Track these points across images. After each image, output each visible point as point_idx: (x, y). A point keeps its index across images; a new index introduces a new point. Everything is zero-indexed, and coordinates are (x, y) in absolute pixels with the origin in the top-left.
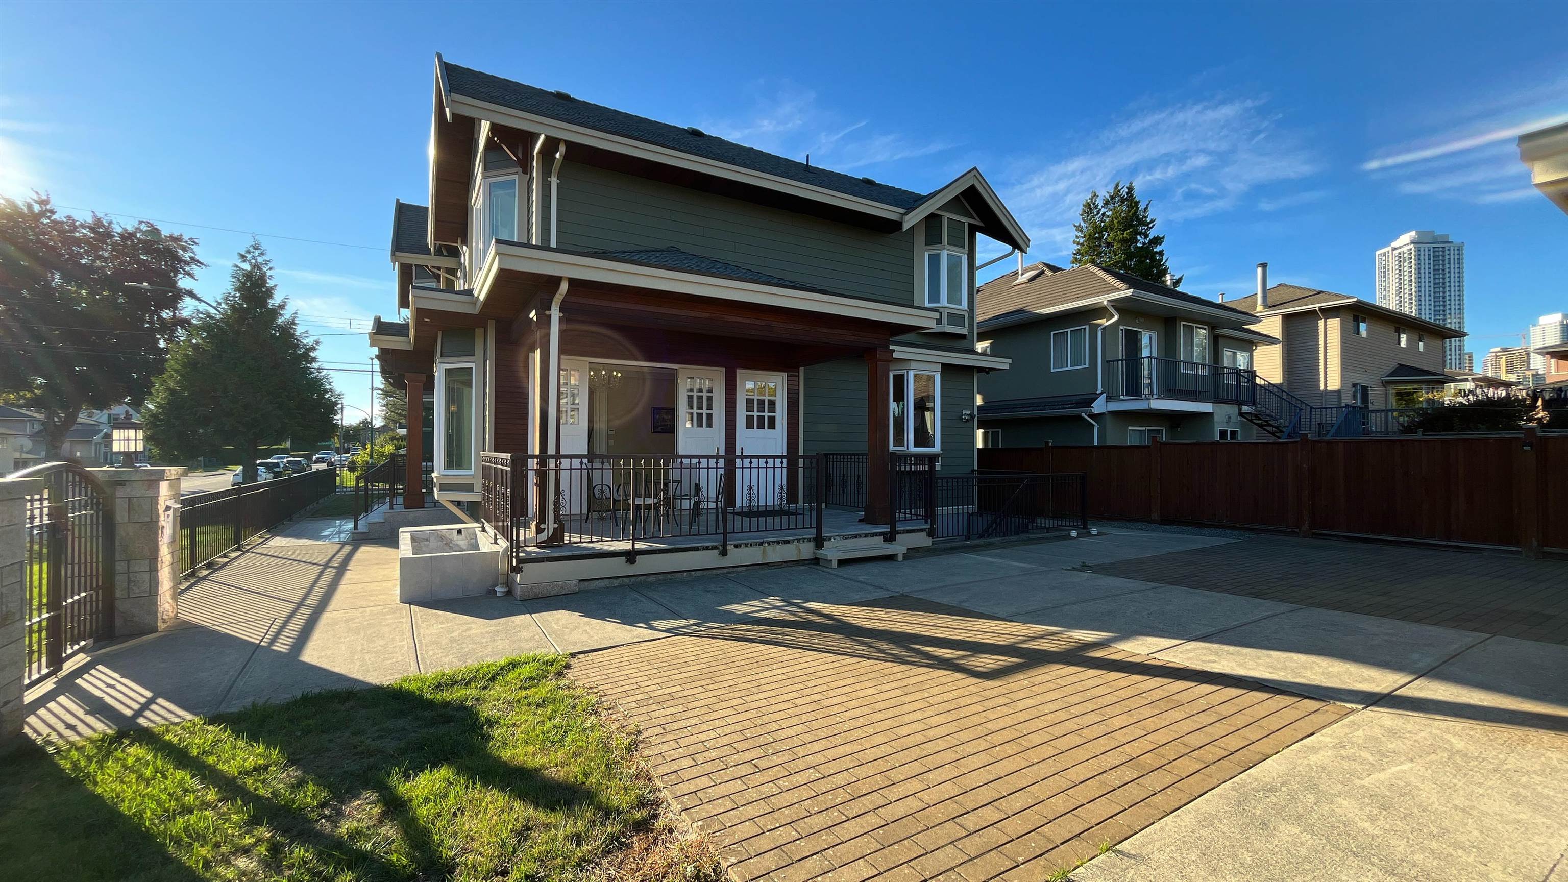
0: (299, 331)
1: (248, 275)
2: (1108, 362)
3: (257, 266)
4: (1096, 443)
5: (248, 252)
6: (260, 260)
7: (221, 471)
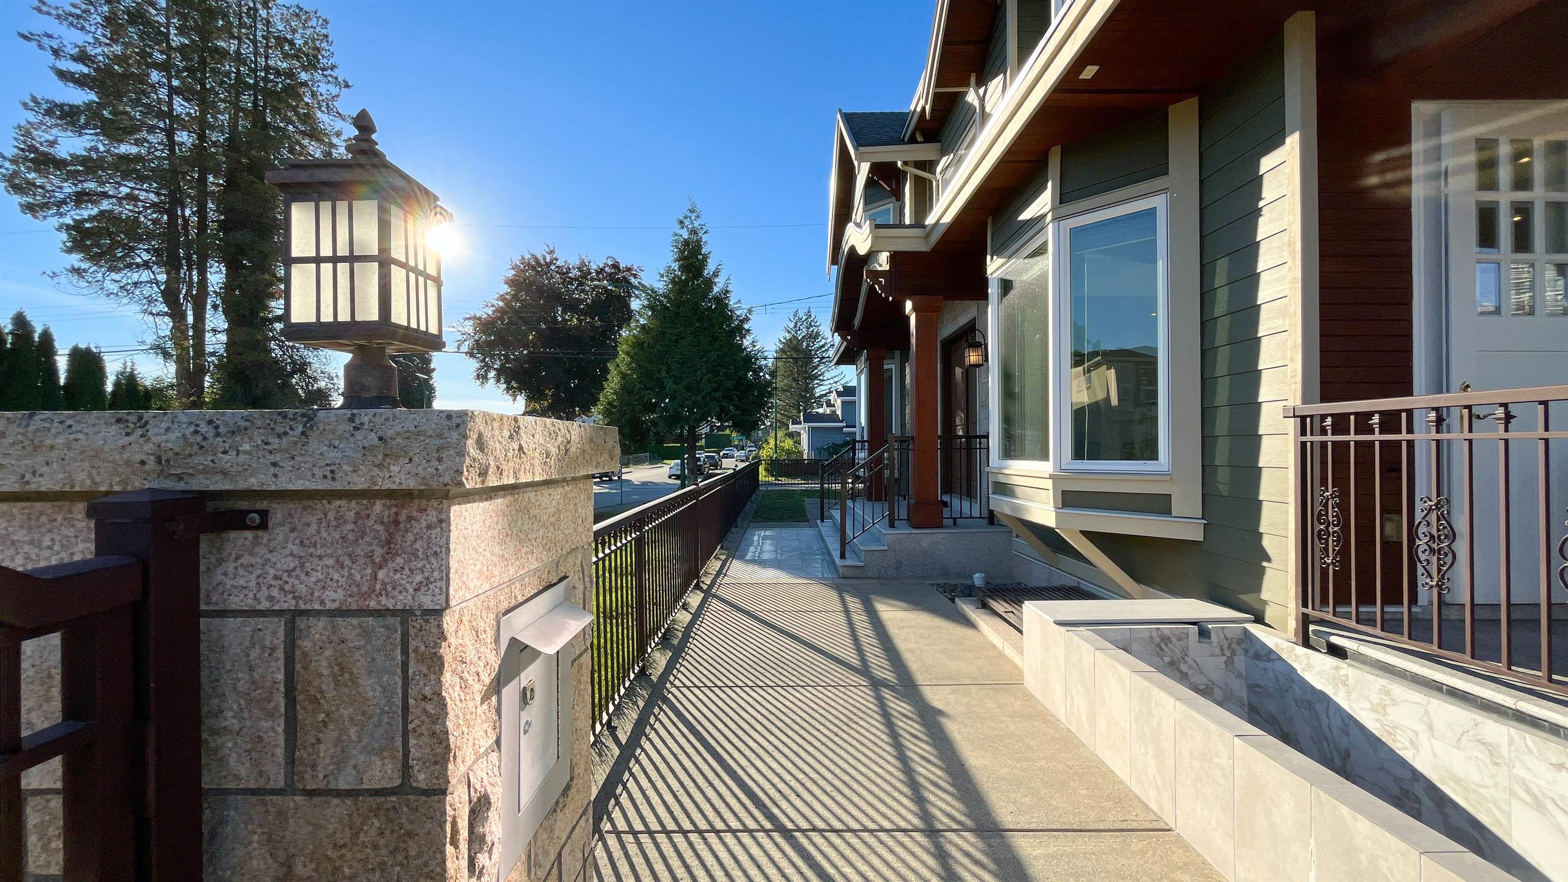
0: (732, 303)
1: (686, 243)
3: (694, 232)
5: (686, 217)
6: (696, 224)
7: (660, 465)
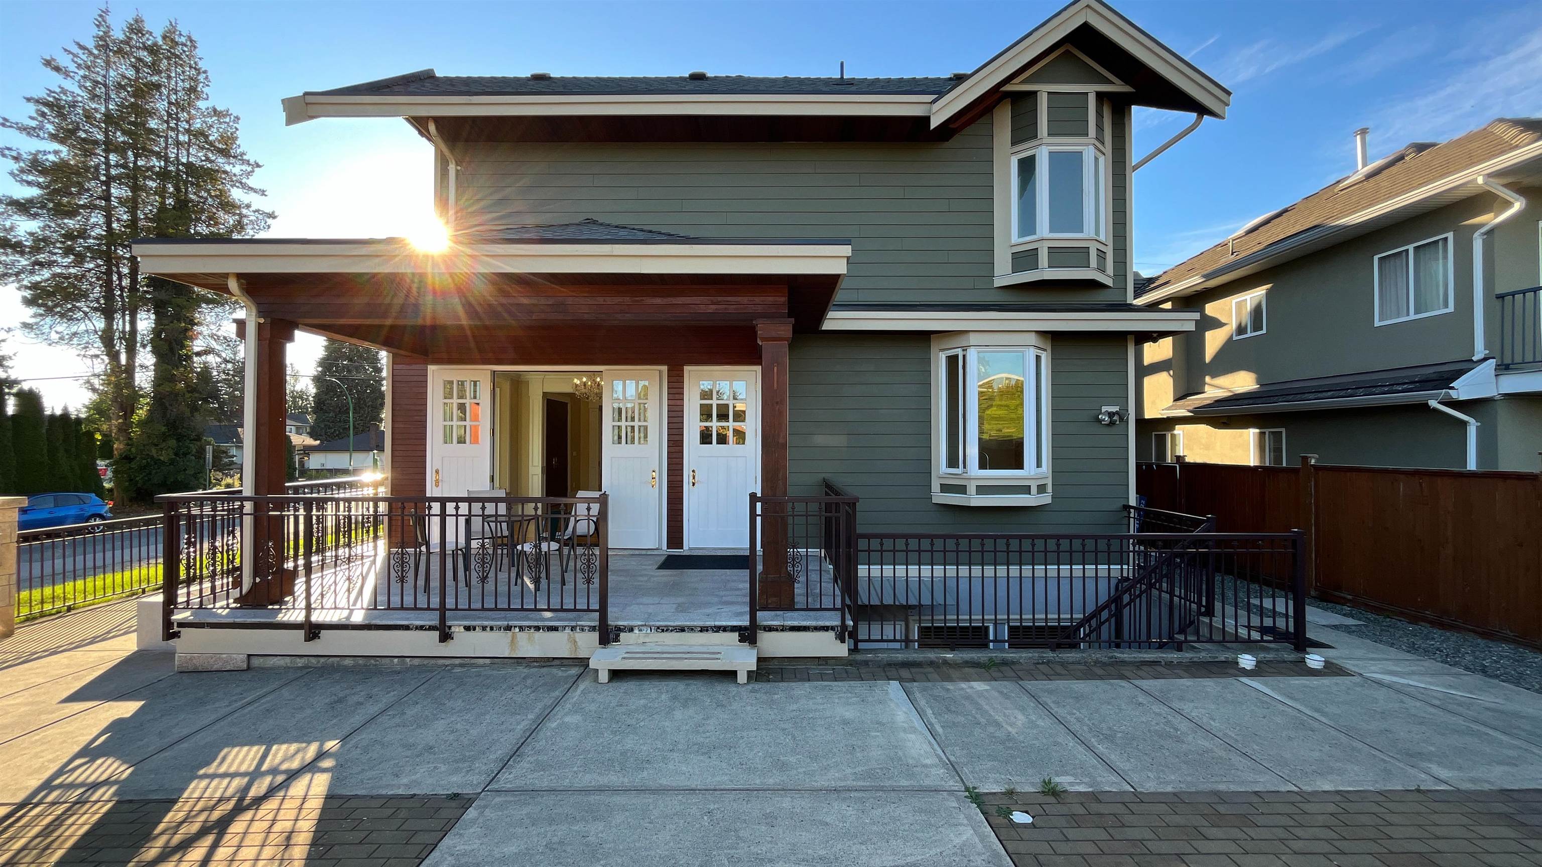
2: (1501, 297)
4: (1472, 465)
